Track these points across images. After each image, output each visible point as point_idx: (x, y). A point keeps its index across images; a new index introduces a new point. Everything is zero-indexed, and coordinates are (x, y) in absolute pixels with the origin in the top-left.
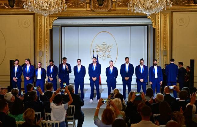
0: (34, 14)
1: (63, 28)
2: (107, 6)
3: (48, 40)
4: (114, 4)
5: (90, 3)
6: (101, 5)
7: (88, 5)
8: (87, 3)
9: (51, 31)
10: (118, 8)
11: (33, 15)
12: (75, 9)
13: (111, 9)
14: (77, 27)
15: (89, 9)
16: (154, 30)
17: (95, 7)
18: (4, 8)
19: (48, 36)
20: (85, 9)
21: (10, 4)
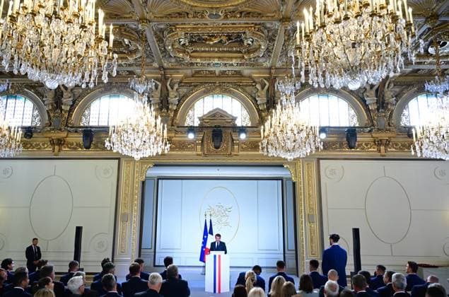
0: (119, 159)
1: (160, 181)
2: (227, 149)
3: (137, 197)
4: (236, 147)
5: (202, 144)
6: (217, 147)
7: (199, 147)
8: (197, 144)
9: (143, 183)
10: (241, 153)
11: (117, 161)
12: (179, 153)
13: (233, 153)
14: (180, 181)
15: (200, 153)
16: (294, 184)
17: (208, 150)
18: (75, 149)
19: (138, 191)
20: (195, 153)
21: (84, 145)
